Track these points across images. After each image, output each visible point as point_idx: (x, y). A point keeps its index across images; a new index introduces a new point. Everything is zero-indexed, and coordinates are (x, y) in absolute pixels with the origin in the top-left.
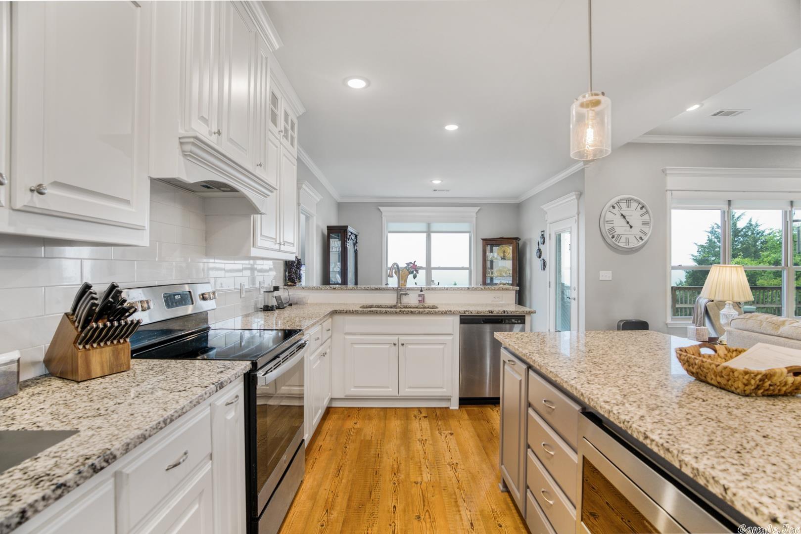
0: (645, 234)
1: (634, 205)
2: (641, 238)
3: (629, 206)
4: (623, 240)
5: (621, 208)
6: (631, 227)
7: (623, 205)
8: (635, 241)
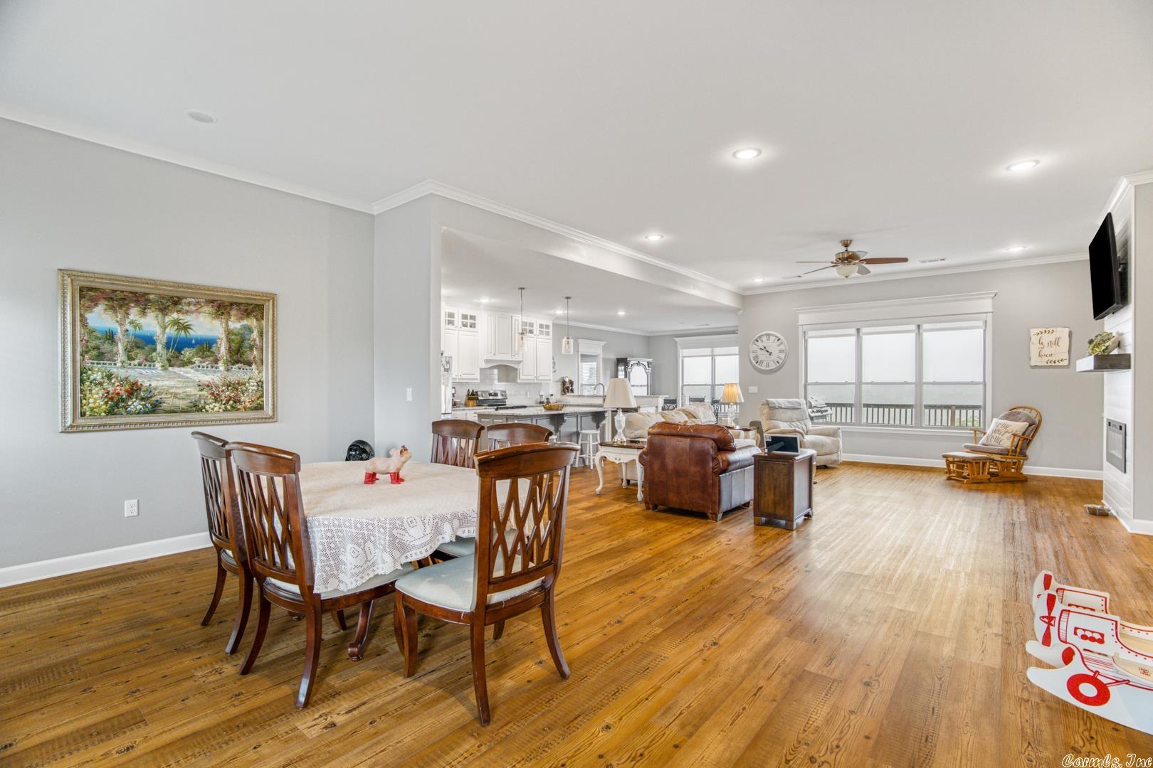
0: (781, 359)
1: (772, 338)
2: (778, 362)
3: (768, 340)
4: (764, 364)
5: (762, 341)
6: (770, 354)
7: (764, 338)
8: (773, 364)
